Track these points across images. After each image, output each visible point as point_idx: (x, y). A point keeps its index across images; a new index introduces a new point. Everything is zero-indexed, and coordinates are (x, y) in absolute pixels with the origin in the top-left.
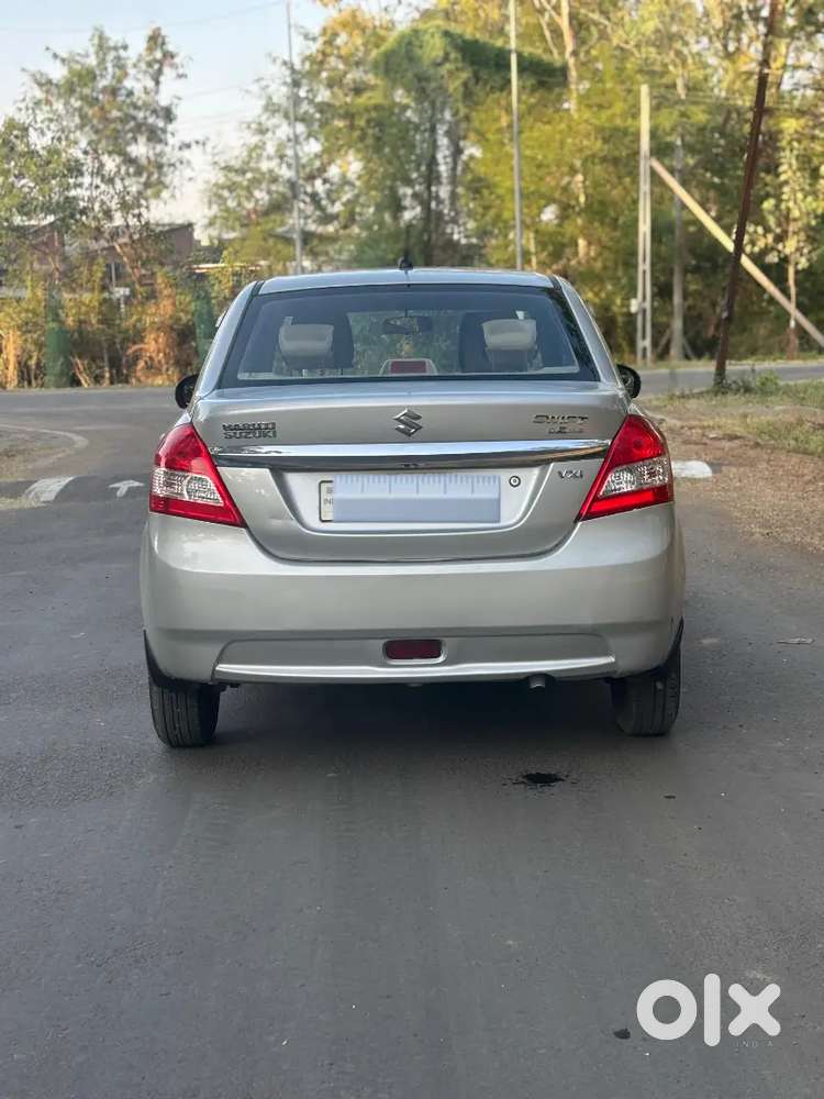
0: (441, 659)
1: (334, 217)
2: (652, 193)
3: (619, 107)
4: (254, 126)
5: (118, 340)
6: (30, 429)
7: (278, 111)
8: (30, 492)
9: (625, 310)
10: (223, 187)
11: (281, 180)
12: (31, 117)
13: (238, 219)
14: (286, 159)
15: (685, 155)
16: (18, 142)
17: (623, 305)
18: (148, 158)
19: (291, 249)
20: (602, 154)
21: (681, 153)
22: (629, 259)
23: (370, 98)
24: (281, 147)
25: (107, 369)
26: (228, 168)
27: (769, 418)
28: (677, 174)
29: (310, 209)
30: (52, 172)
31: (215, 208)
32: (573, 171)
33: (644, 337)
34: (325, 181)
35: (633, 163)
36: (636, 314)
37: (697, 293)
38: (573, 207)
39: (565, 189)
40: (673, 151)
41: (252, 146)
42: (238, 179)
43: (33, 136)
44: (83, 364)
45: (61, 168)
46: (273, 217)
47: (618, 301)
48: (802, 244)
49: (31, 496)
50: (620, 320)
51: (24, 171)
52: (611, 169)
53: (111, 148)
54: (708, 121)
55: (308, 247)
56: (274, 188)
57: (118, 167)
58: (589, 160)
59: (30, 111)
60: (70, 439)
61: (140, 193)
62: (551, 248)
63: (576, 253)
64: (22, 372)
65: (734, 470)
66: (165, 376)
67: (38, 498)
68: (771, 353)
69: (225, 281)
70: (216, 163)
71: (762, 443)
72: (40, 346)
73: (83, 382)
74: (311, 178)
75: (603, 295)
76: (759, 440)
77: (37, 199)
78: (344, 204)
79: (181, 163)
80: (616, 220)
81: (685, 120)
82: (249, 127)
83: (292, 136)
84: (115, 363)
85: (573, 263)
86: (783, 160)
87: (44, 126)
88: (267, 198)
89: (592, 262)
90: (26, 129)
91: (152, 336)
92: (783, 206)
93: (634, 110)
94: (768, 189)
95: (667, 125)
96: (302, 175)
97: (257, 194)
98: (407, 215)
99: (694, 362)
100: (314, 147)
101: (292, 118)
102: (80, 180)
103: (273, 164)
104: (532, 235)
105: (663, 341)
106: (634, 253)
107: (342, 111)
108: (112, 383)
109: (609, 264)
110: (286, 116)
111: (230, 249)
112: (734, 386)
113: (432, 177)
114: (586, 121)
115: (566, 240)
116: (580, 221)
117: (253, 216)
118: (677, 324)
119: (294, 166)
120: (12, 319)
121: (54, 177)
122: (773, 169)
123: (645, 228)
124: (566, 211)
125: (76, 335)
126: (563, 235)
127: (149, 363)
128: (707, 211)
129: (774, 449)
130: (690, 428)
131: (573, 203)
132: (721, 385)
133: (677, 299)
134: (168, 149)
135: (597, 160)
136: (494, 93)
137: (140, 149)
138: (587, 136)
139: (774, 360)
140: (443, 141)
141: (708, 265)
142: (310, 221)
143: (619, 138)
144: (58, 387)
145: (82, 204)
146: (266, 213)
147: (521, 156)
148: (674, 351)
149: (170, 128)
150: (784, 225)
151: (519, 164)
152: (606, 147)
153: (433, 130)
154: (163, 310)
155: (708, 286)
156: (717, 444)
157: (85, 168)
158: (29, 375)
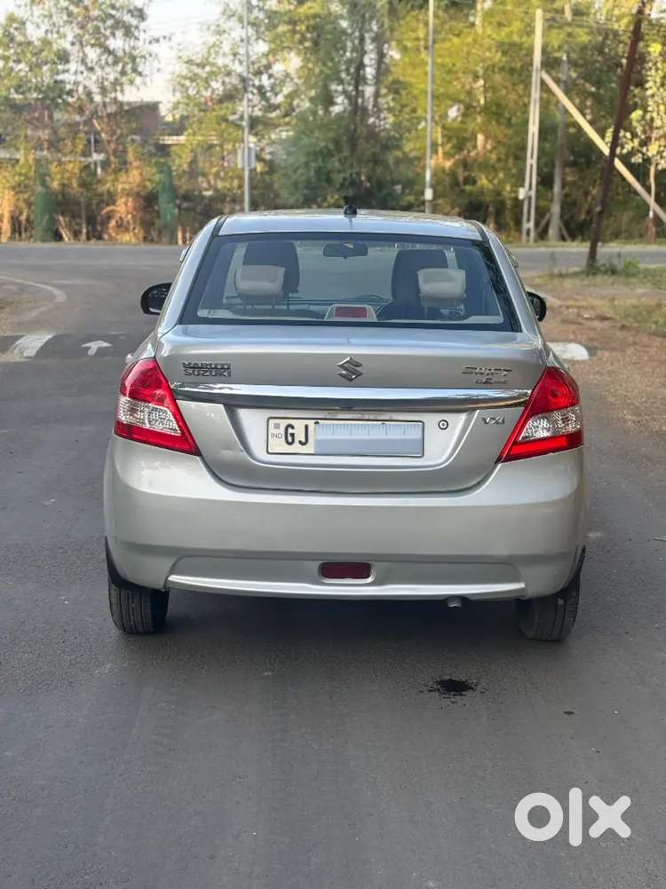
0: (370, 580)
1: (276, 107)
2: (541, 98)
3: (517, 25)
4: (213, 28)
5: (94, 202)
6: (18, 281)
7: (233, 15)
8: (15, 348)
9: (513, 195)
10: (185, 78)
11: (233, 73)
12: (29, 13)
13: (196, 105)
14: (238, 57)
15: (569, 69)
16: (16, 33)
17: (511, 191)
18: (124, 50)
19: (240, 133)
20: (501, 64)
21: (565, 67)
22: (519, 153)
23: (310, 8)
24: (234, 46)
25: (84, 226)
26: (190, 62)
27: (634, 301)
28: (562, 84)
29: (256, 99)
30: (44, 59)
31: (178, 95)
32: (476, 77)
33: (528, 220)
34: (270, 76)
35: (526, 73)
36: (523, 201)
37: (574, 183)
38: (475, 108)
39: (470, 93)
40: (559, 65)
41: (211, 45)
42: (198, 71)
43: (30, 28)
44: (65, 221)
45: (52, 56)
46: (225, 105)
47: (508, 188)
48: (662, 149)
49: (15, 352)
50: (509, 203)
51: (21, 57)
52: (508, 76)
53: (93, 41)
54: (590, 41)
55: (254, 131)
56: (227, 80)
57: (100, 56)
58: (490, 69)
59: (28, 7)
60: (51, 292)
61: (116, 79)
62: (455, 141)
63: (475, 147)
64: (14, 224)
65: (607, 354)
66: (132, 234)
67: (22, 353)
68: (633, 238)
69: (184, 156)
70: (180, 57)
71: (628, 325)
72: (29, 204)
73: (64, 235)
74: (259, 73)
75: (496, 182)
76: (626, 323)
77: (31, 81)
78: (286, 97)
79: (151, 55)
80: (509, 120)
81: (571, 39)
82: (208, 29)
83: (244, 37)
84: (91, 221)
85: (472, 154)
86: (649, 78)
87: (39, 21)
88: (221, 88)
89: (488, 154)
90: (24, 23)
91: (123, 200)
92: (648, 116)
93: (529, 29)
94: (636, 99)
95: (556, 44)
96: (251, 70)
97: (214, 84)
98: (336, 109)
99: (569, 243)
100: (261, 47)
101: (245, 23)
102: (67, 67)
103: (228, 60)
104: (439, 129)
105: (543, 223)
106: (523, 148)
107: (286, 19)
108: (88, 239)
109: (503, 157)
110: (240, 20)
111: (190, 131)
112: (602, 269)
113: (359, 79)
114: (489, 36)
115: (466, 135)
116: (479, 119)
117: (210, 103)
118: (556, 209)
119: (245, 63)
120: (8, 181)
121: (46, 63)
122: (641, 84)
123: (534, 129)
124: (468, 110)
125: (60, 197)
126: (466, 131)
127: (120, 222)
128: (584, 115)
129: (638, 330)
130: (568, 307)
131: (475, 104)
132: (592, 266)
133: (557, 188)
134: (140, 43)
135: (496, 70)
136: (414, 10)
137: (117, 43)
138: (489, 49)
139: (635, 244)
140: (369, 46)
141: (583, 160)
142: (256, 109)
143: (515, 52)
144: (44, 241)
145: (68, 87)
146: (221, 101)
147: (434, 63)
148: (552, 232)
149: (142, 26)
150: (649, 132)
151: (432, 70)
152: (504, 59)
153: (362, 39)
154: (133, 178)
155: (583, 179)
156: (589, 324)
157: (71, 58)
158: (20, 227)
